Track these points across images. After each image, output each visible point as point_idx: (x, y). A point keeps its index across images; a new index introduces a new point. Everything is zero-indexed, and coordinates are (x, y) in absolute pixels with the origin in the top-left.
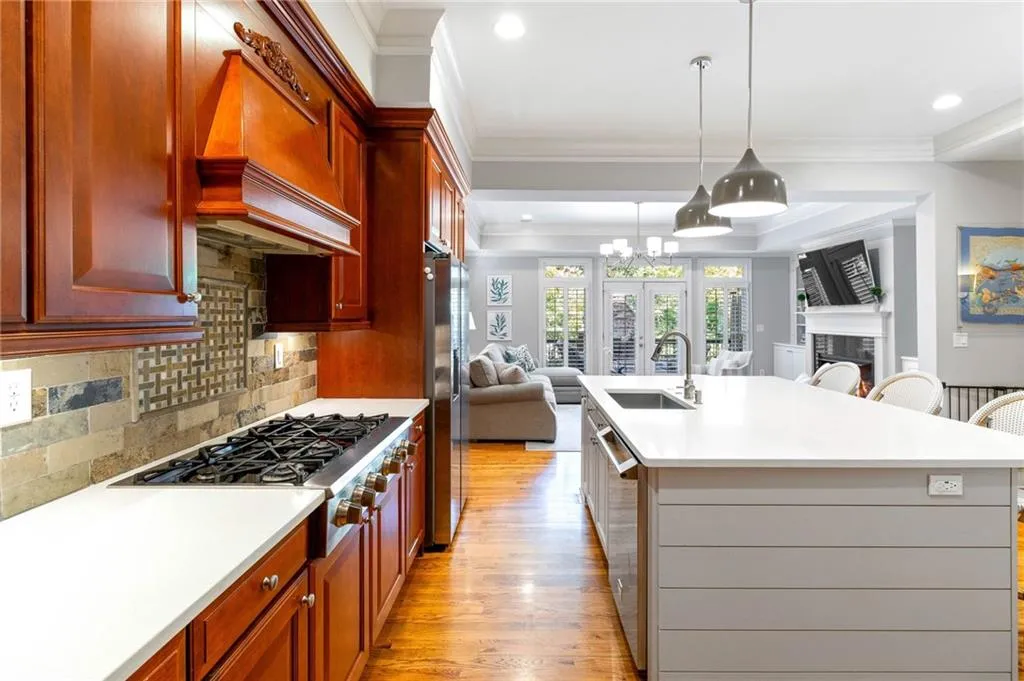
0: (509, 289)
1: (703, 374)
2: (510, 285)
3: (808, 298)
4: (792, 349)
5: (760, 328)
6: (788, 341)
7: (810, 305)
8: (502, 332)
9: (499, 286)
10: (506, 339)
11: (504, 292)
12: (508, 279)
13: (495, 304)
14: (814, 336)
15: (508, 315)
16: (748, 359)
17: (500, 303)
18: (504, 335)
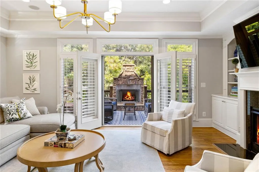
0: (38, 59)
1: (158, 120)
2: (38, 56)
3: (241, 62)
4: (225, 100)
5: (203, 85)
6: (221, 93)
7: (242, 67)
8: (33, 88)
9: (31, 57)
10: (36, 92)
11: (34, 61)
12: (37, 53)
13: (28, 69)
14: (247, 92)
15: (37, 77)
16: (192, 110)
17: (32, 69)
18: (35, 89)
